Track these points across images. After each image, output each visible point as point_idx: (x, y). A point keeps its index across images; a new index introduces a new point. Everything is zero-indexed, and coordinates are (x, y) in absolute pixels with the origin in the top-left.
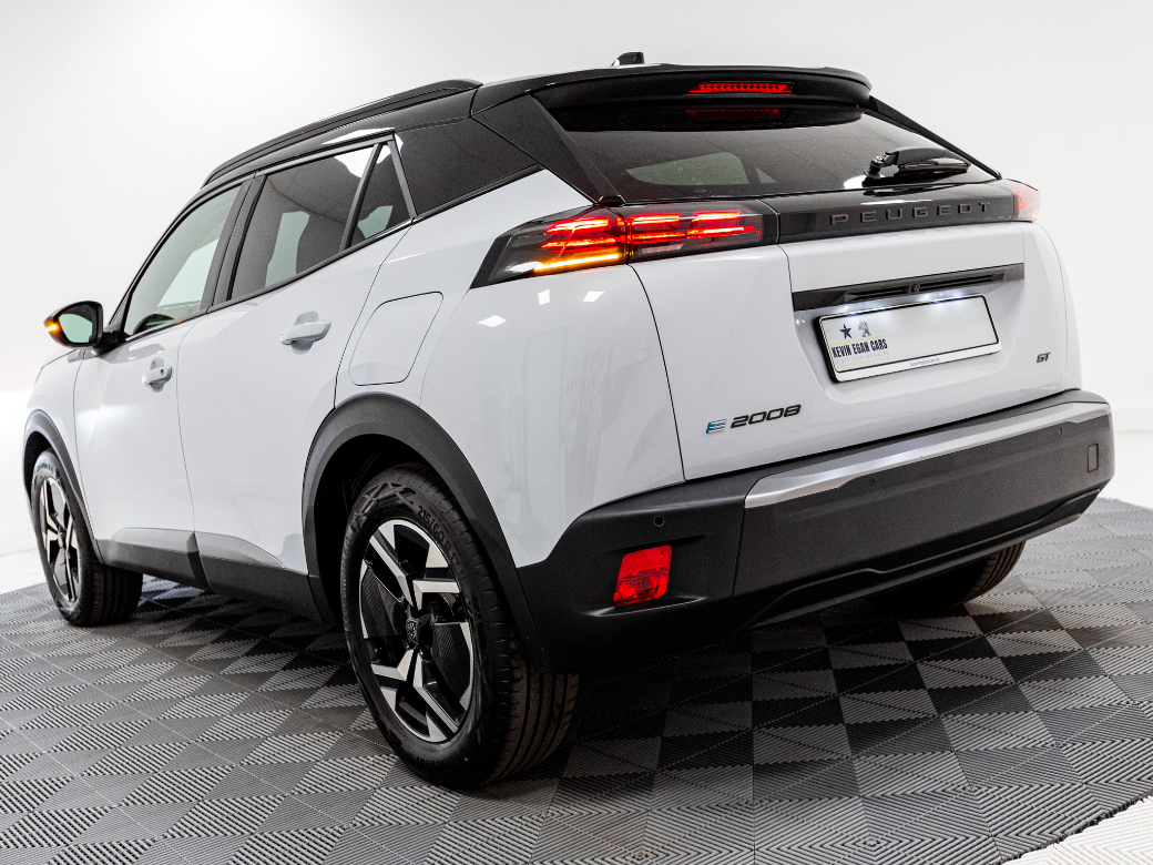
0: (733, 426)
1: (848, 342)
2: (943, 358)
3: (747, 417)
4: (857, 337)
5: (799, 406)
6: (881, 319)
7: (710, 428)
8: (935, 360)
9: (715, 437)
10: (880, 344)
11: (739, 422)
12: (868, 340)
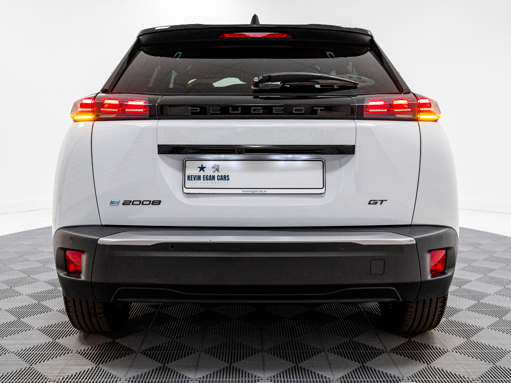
0: (123, 204)
1: (202, 173)
2: (268, 191)
3: (131, 201)
4: (208, 172)
5: (160, 201)
6: (232, 165)
7: (112, 203)
8: (263, 191)
9: (114, 208)
10: (225, 178)
11: (126, 203)
12: (216, 174)
